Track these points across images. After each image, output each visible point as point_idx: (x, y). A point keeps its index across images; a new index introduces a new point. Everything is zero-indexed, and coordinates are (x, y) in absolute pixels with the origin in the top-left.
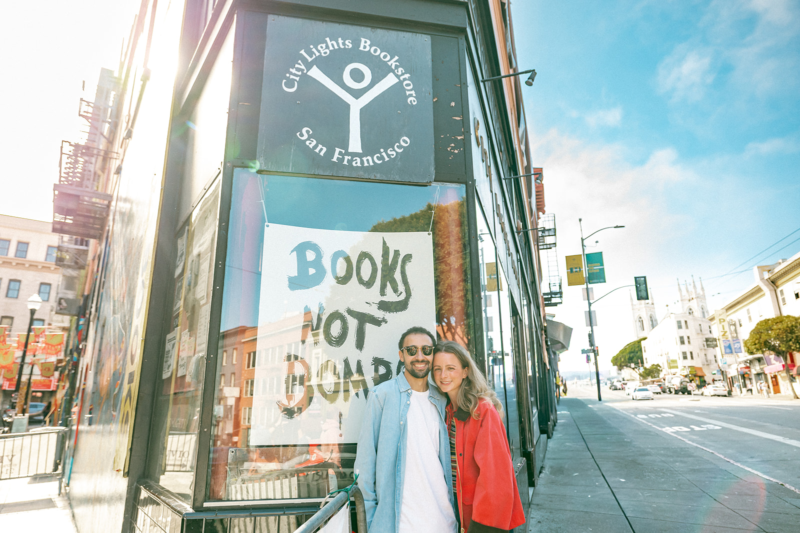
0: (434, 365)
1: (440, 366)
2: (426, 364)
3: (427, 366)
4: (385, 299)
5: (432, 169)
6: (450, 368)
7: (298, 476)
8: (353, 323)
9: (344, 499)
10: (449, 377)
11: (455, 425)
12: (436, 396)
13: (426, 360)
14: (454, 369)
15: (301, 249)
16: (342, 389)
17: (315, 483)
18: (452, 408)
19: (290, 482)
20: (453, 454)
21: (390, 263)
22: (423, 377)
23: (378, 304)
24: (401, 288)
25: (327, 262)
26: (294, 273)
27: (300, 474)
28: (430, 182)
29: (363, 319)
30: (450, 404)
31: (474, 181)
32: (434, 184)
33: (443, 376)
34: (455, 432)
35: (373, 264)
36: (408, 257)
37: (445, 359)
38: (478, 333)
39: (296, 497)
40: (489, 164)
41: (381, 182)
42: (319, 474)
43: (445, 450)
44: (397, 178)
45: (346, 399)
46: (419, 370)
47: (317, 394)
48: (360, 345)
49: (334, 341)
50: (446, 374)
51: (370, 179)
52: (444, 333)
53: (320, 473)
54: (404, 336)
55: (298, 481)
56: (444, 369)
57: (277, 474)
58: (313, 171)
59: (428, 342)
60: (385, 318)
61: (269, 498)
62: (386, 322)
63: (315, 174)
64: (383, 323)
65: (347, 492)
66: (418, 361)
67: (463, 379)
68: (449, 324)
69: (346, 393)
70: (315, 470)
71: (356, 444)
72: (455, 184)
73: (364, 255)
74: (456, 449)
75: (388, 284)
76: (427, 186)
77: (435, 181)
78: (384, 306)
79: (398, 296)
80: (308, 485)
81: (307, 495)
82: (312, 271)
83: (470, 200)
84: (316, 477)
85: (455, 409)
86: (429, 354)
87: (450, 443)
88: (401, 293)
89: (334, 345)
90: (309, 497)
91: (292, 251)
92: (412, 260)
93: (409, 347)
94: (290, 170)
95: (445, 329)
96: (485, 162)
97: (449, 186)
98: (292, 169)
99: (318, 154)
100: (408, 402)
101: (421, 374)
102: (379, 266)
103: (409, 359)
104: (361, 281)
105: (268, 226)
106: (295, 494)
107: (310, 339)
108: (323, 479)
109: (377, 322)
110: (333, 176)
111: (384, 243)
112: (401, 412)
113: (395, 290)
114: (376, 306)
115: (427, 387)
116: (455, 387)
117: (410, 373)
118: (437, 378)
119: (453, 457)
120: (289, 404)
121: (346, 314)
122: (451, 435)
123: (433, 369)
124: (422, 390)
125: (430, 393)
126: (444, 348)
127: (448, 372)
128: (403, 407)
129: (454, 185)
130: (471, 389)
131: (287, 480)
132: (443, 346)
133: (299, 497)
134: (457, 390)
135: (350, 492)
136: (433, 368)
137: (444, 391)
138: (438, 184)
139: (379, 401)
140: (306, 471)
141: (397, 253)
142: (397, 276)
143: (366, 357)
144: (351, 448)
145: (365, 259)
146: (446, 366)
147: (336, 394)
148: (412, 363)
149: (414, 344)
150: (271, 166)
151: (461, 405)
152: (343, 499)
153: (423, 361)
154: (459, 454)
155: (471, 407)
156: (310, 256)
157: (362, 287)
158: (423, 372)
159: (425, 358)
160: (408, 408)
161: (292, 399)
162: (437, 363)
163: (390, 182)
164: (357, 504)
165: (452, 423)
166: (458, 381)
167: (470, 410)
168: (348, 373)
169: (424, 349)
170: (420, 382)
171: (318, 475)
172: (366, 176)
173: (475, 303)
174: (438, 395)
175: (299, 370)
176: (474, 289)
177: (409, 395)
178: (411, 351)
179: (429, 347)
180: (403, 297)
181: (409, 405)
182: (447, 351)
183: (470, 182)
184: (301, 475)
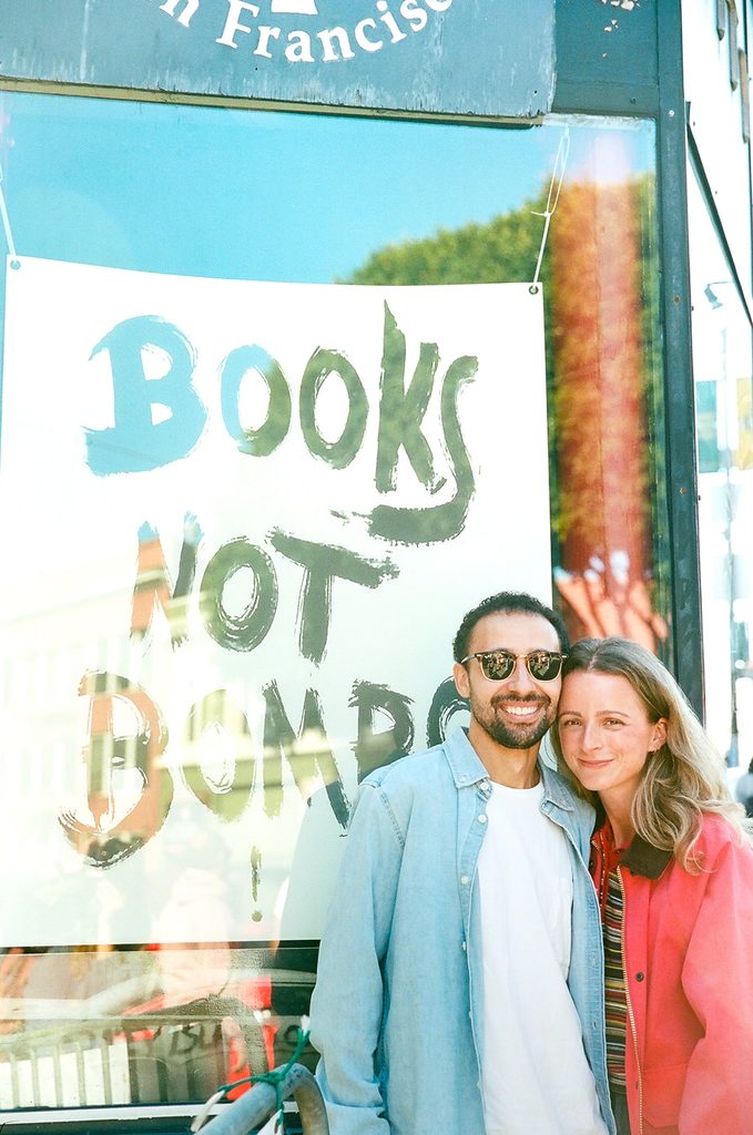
0: (561, 712)
1: (580, 715)
2: (539, 707)
3: (543, 711)
4: (393, 500)
5: (547, 70)
6: (610, 721)
7: (130, 1040)
8: (291, 578)
9: (264, 1104)
10: (606, 749)
11: (623, 889)
12: (564, 802)
13: (538, 693)
14: (623, 724)
15: (125, 342)
16: (259, 778)
17: (181, 1059)
18: (610, 837)
19: (106, 1057)
20: (611, 973)
21: (407, 387)
22: (528, 745)
23: (369, 517)
24: (443, 465)
25: (206, 383)
26: (105, 419)
27: (134, 1034)
28: (540, 113)
29: (325, 564)
30: (606, 827)
31: (684, 108)
32: (553, 121)
33: (589, 744)
34: (620, 908)
35: (355, 389)
36: (464, 367)
37: (597, 691)
38: (683, 608)
39: (127, 1102)
40: (741, 45)
41: (380, 115)
42: (191, 1031)
43: (589, 961)
44: (433, 103)
45: (272, 809)
46: (518, 724)
47: (183, 794)
48: (314, 642)
49: (234, 633)
50: (596, 739)
51: (342, 106)
52: (593, 607)
53: (196, 1031)
54: (472, 620)
55: (131, 1052)
56: (592, 723)
57: (62, 1034)
58: (158, 79)
59: (545, 637)
60: (393, 561)
61: (43, 1104)
62: (395, 574)
63: (162, 91)
64: (386, 579)
65: (274, 1085)
66: (514, 696)
67: (650, 755)
68: (606, 577)
69: (274, 793)
70: (179, 1022)
71: (317, 943)
72: (620, 119)
73: (324, 363)
74: (624, 961)
75: (402, 451)
76: (527, 127)
77: (555, 109)
78: (393, 524)
79: (433, 492)
80: (161, 1067)
81: (157, 1097)
82: (160, 413)
83: (671, 172)
84: (183, 1043)
85: (619, 843)
86: (548, 676)
87: (606, 942)
88: (442, 483)
89: (233, 645)
90: (164, 1102)
91: (96, 350)
92: (477, 376)
93: (487, 654)
94: (83, 76)
95: (597, 590)
96: (726, 38)
97: (601, 126)
98: (89, 72)
99: (172, 21)
100: (482, 819)
101: (524, 735)
102: (374, 395)
103: (488, 688)
104: (316, 445)
105: (16, 266)
106: (122, 1093)
107: (160, 625)
108: (203, 1046)
109: (368, 575)
110: (222, 96)
111: (390, 319)
112: (461, 849)
113: (424, 470)
114: (362, 525)
115: (536, 774)
116: (624, 777)
117: (488, 732)
118: (571, 748)
119: (616, 983)
120: (97, 820)
121: (270, 549)
122: (608, 920)
123: (557, 723)
124: (522, 785)
125: (546, 793)
126: (594, 660)
127: (605, 734)
128: (466, 834)
129: (617, 123)
130: (677, 784)
131: (97, 1052)
132: (591, 653)
133: (135, 1102)
134: (630, 785)
135: (282, 1085)
136: (558, 718)
137: (591, 785)
138: (565, 121)
139: (390, 813)
140: (153, 1022)
141: (429, 353)
142: (431, 426)
143: (334, 681)
144: (301, 955)
145: (327, 373)
146: (598, 714)
147: (239, 796)
148: (496, 702)
149: (504, 644)
150: (19, 60)
151: (645, 833)
152: (262, 1103)
153: (529, 697)
154: (634, 975)
155: (679, 838)
156: (155, 363)
157: (321, 466)
158: (529, 729)
159: (537, 686)
160: (482, 836)
161: (105, 810)
162: (573, 705)
163: (406, 115)
164: (305, 1119)
165: (613, 884)
166: (636, 760)
167: (675, 850)
168: (278, 732)
169: (533, 658)
170: (517, 761)
171: (190, 1035)
172: (330, 96)
173: (676, 515)
174: (570, 798)
175: (126, 722)
176: (673, 467)
177: (483, 797)
178: (496, 666)
179: (548, 655)
180: (447, 494)
181: (485, 825)
182: (602, 668)
183: (672, 113)
184: (138, 1035)
